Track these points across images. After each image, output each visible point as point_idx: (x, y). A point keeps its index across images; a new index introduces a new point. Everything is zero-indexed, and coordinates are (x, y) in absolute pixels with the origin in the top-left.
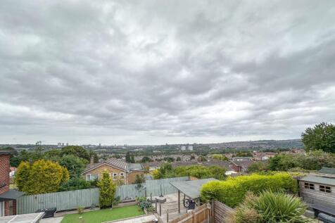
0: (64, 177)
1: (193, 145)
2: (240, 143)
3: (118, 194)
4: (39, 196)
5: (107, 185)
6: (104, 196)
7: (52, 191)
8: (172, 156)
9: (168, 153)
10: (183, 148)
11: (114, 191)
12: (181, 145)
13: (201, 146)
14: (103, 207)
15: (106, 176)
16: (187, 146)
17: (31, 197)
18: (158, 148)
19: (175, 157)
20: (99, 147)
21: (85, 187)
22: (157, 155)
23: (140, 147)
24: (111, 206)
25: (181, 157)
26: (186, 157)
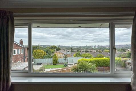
0: (45, 54)
1: (98, 46)
2: (121, 45)
3: (59, 61)
4: (38, 59)
5: (55, 58)
6: (54, 61)
7: (41, 58)
8: (88, 50)
9: (87, 49)
10: (94, 47)
11: (57, 60)
12: (92, 46)
13: (101, 46)
14: (54, 64)
15: (55, 55)
16: (95, 46)
17: (36, 59)
18: (83, 47)
19: (89, 50)
20: (63, 46)
21: (49, 58)
22: (82, 49)
23: (77, 46)
24: (56, 64)
25: (92, 51)
26: (94, 51)
